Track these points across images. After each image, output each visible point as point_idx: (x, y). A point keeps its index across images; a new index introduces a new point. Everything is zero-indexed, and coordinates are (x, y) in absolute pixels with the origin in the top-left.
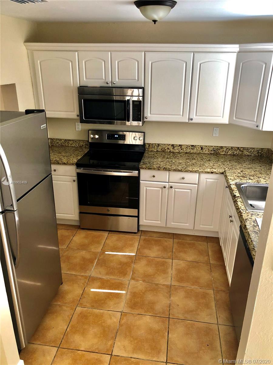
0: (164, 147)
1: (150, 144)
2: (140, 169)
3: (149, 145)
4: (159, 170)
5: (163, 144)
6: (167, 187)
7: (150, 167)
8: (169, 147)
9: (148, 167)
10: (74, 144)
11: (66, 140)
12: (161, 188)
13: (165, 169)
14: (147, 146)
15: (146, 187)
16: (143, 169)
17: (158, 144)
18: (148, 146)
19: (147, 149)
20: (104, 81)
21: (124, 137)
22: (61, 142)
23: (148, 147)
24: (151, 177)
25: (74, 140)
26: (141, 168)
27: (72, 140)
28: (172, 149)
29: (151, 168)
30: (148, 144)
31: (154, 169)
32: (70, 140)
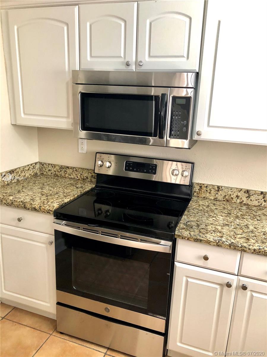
0: (230, 193)
1: (203, 184)
2: (177, 239)
3: (201, 187)
4: (218, 246)
5: (227, 188)
6: (234, 285)
7: (199, 237)
8: (239, 194)
9: (195, 237)
10: (74, 174)
11: (62, 167)
12: (221, 285)
13: (233, 247)
14: (196, 188)
15: (187, 277)
16: (183, 238)
17: (218, 187)
18: (199, 188)
19: (195, 194)
20: (122, 60)
21: (154, 168)
22: (55, 169)
23: (198, 191)
24: (199, 258)
25: (74, 168)
26: (179, 236)
27: (71, 168)
28: (245, 200)
29: (201, 241)
30: (198, 184)
31: (208, 242)
32: (68, 168)
